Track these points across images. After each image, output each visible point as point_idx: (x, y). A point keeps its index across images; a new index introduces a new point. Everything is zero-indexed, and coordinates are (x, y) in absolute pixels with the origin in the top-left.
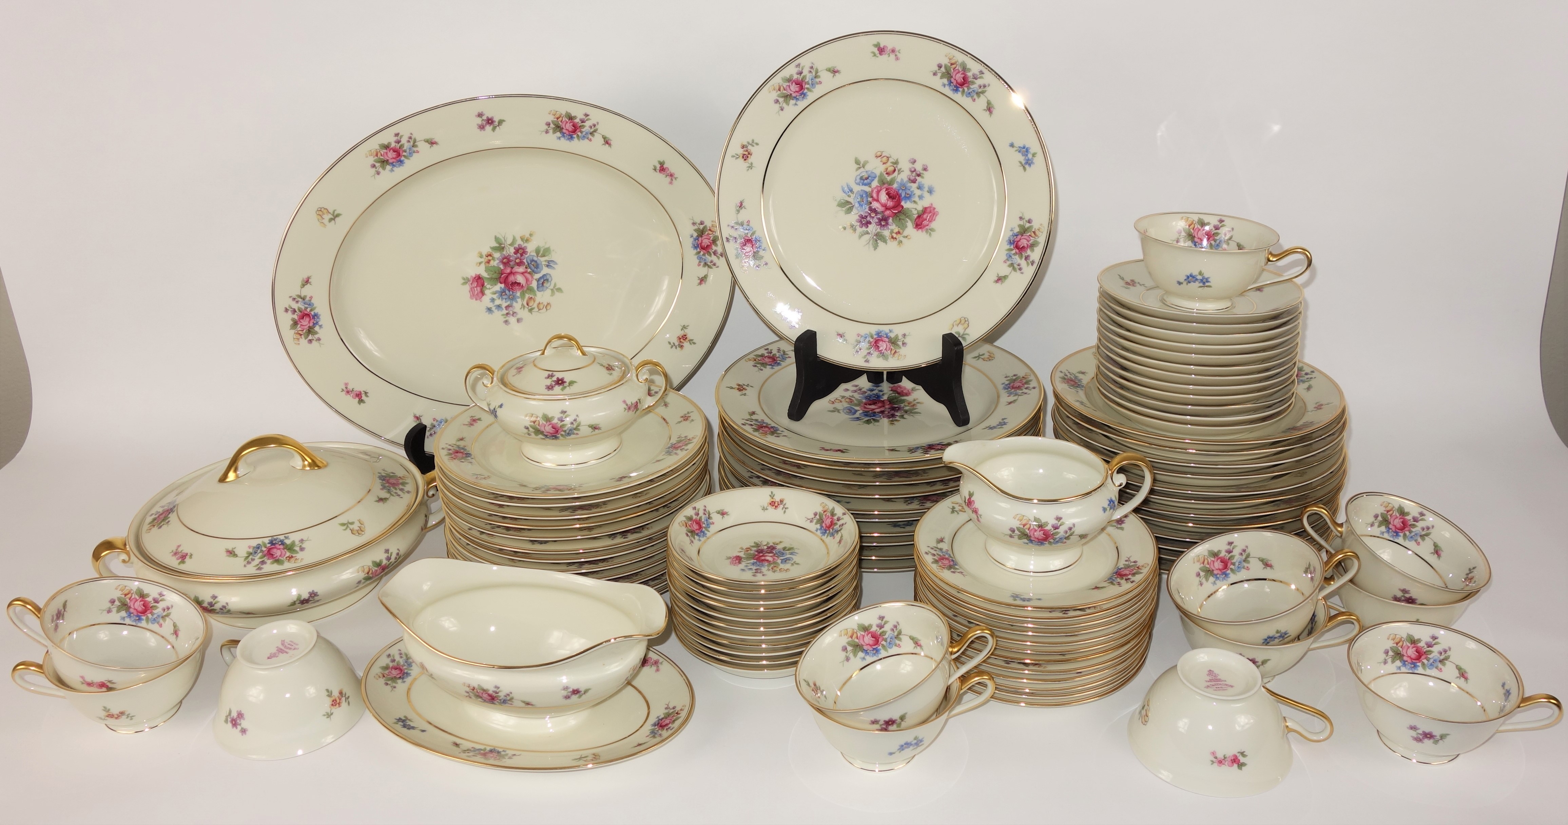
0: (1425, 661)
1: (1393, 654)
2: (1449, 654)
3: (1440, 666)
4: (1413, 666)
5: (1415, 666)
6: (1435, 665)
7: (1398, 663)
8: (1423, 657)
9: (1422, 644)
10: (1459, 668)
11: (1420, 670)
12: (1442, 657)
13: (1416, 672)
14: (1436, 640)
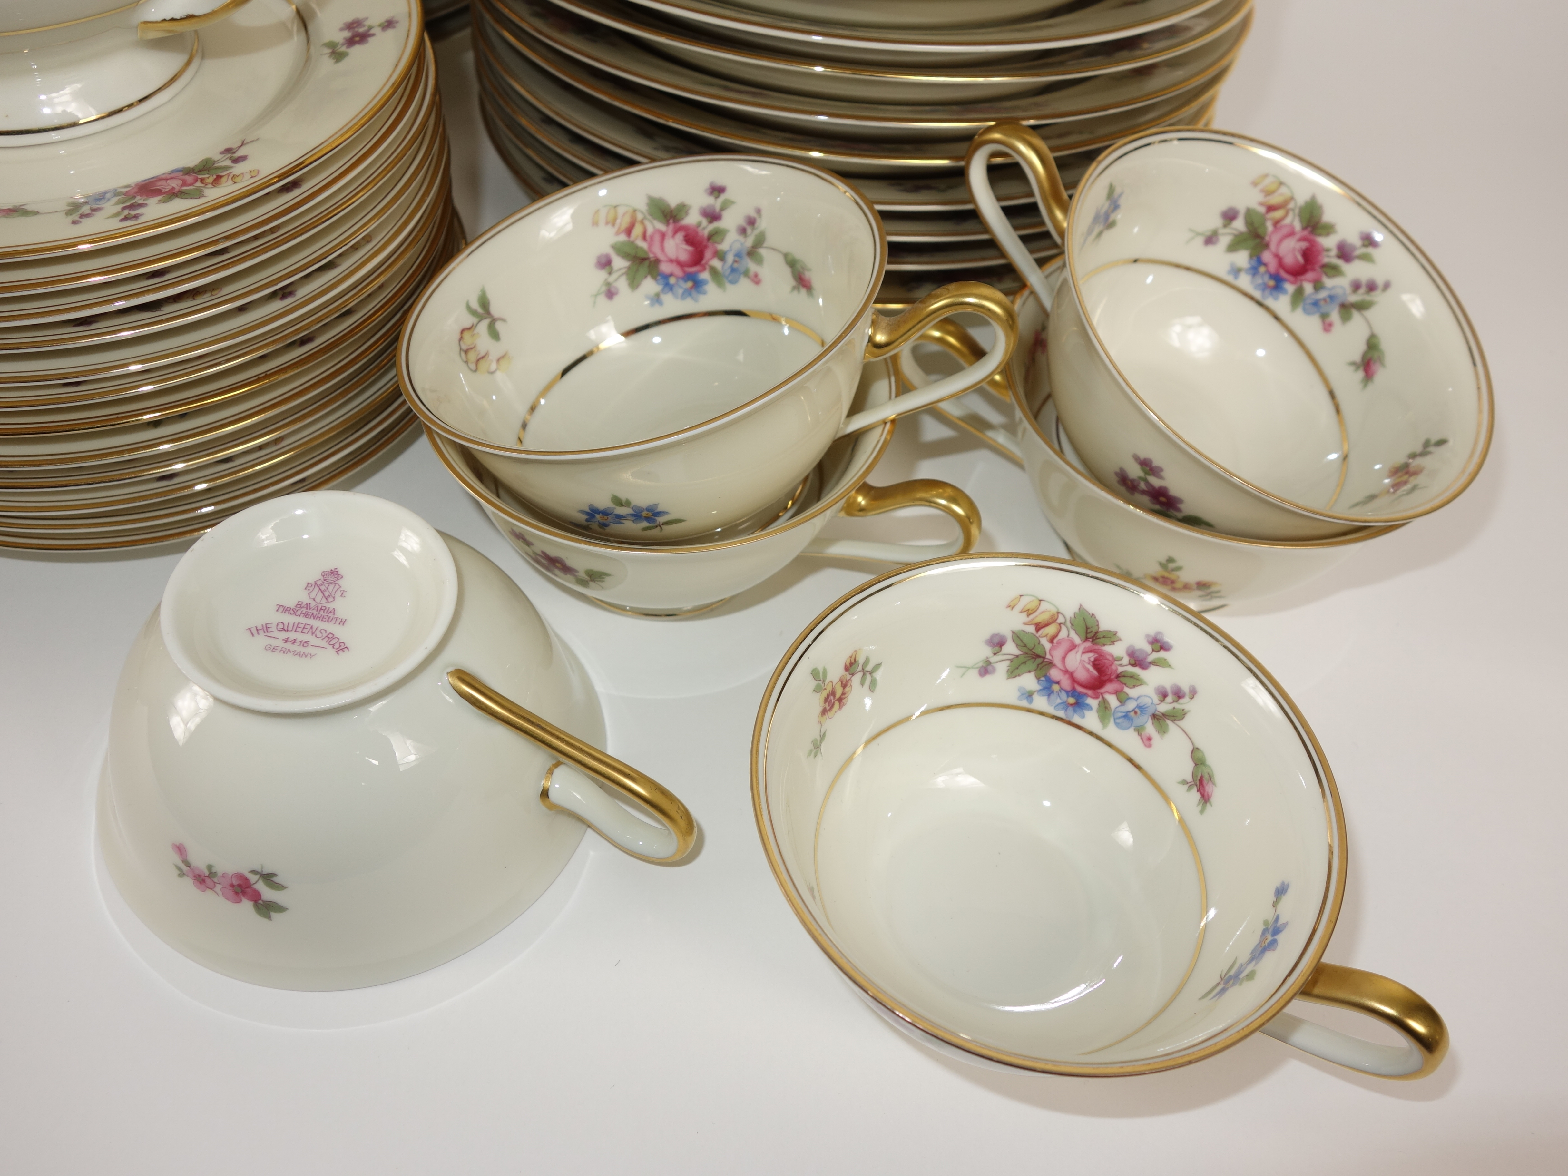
0: (1113, 701)
1: (1017, 652)
2: (1186, 707)
3: (1150, 728)
4: (1072, 700)
5: (1079, 705)
6: (1138, 721)
7: (1029, 681)
8: (1109, 687)
9: (1117, 650)
10: (1198, 759)
11: (1091, 720)
12: (1164, 708)
13: (1076, 719)
14: (1162, 654)
